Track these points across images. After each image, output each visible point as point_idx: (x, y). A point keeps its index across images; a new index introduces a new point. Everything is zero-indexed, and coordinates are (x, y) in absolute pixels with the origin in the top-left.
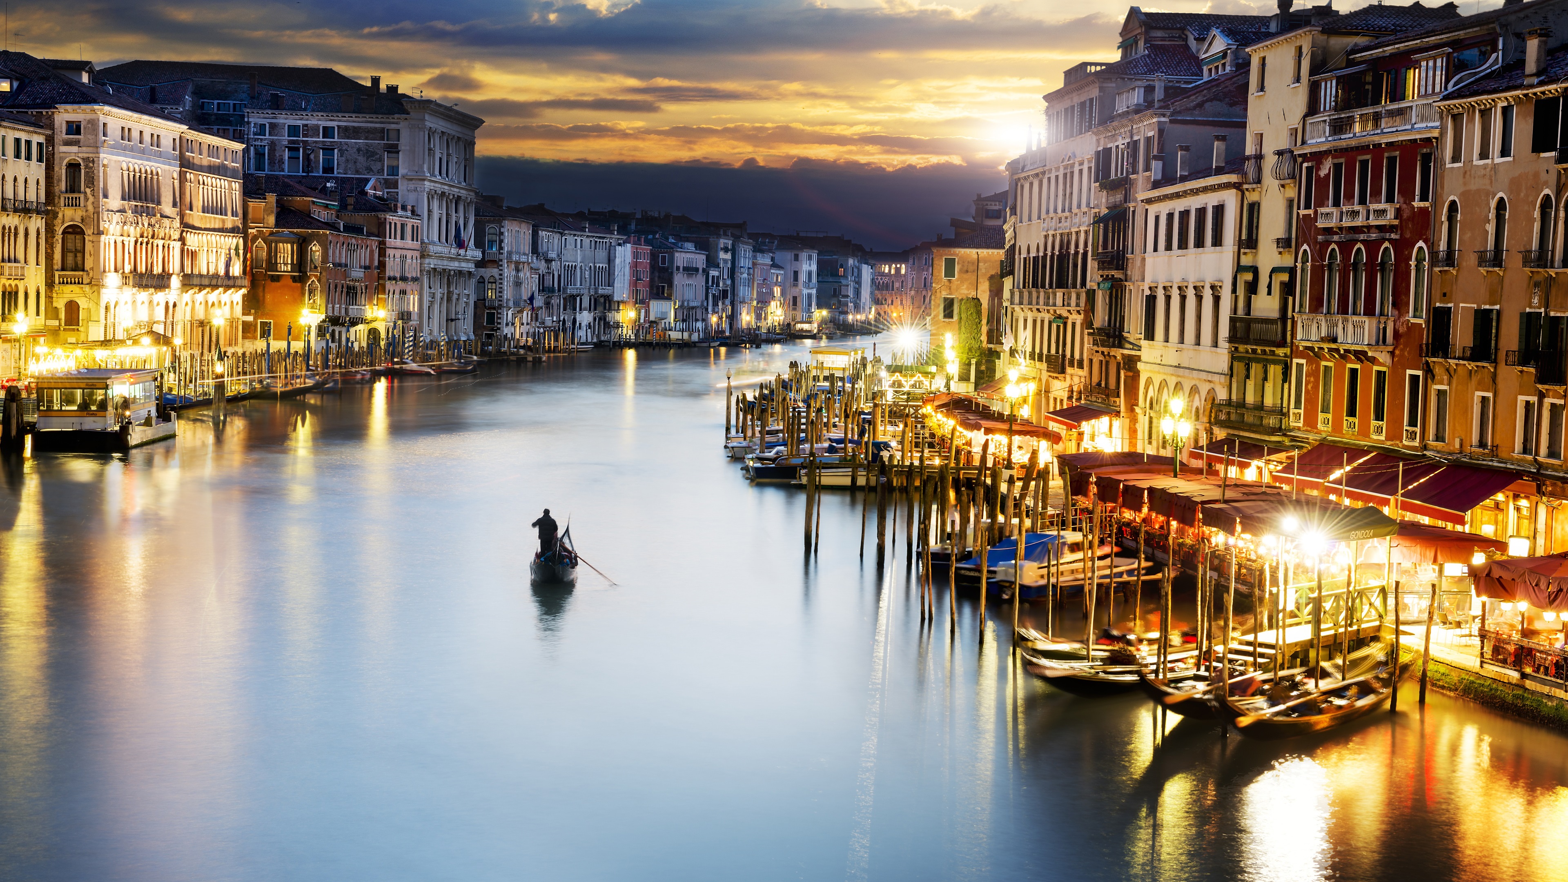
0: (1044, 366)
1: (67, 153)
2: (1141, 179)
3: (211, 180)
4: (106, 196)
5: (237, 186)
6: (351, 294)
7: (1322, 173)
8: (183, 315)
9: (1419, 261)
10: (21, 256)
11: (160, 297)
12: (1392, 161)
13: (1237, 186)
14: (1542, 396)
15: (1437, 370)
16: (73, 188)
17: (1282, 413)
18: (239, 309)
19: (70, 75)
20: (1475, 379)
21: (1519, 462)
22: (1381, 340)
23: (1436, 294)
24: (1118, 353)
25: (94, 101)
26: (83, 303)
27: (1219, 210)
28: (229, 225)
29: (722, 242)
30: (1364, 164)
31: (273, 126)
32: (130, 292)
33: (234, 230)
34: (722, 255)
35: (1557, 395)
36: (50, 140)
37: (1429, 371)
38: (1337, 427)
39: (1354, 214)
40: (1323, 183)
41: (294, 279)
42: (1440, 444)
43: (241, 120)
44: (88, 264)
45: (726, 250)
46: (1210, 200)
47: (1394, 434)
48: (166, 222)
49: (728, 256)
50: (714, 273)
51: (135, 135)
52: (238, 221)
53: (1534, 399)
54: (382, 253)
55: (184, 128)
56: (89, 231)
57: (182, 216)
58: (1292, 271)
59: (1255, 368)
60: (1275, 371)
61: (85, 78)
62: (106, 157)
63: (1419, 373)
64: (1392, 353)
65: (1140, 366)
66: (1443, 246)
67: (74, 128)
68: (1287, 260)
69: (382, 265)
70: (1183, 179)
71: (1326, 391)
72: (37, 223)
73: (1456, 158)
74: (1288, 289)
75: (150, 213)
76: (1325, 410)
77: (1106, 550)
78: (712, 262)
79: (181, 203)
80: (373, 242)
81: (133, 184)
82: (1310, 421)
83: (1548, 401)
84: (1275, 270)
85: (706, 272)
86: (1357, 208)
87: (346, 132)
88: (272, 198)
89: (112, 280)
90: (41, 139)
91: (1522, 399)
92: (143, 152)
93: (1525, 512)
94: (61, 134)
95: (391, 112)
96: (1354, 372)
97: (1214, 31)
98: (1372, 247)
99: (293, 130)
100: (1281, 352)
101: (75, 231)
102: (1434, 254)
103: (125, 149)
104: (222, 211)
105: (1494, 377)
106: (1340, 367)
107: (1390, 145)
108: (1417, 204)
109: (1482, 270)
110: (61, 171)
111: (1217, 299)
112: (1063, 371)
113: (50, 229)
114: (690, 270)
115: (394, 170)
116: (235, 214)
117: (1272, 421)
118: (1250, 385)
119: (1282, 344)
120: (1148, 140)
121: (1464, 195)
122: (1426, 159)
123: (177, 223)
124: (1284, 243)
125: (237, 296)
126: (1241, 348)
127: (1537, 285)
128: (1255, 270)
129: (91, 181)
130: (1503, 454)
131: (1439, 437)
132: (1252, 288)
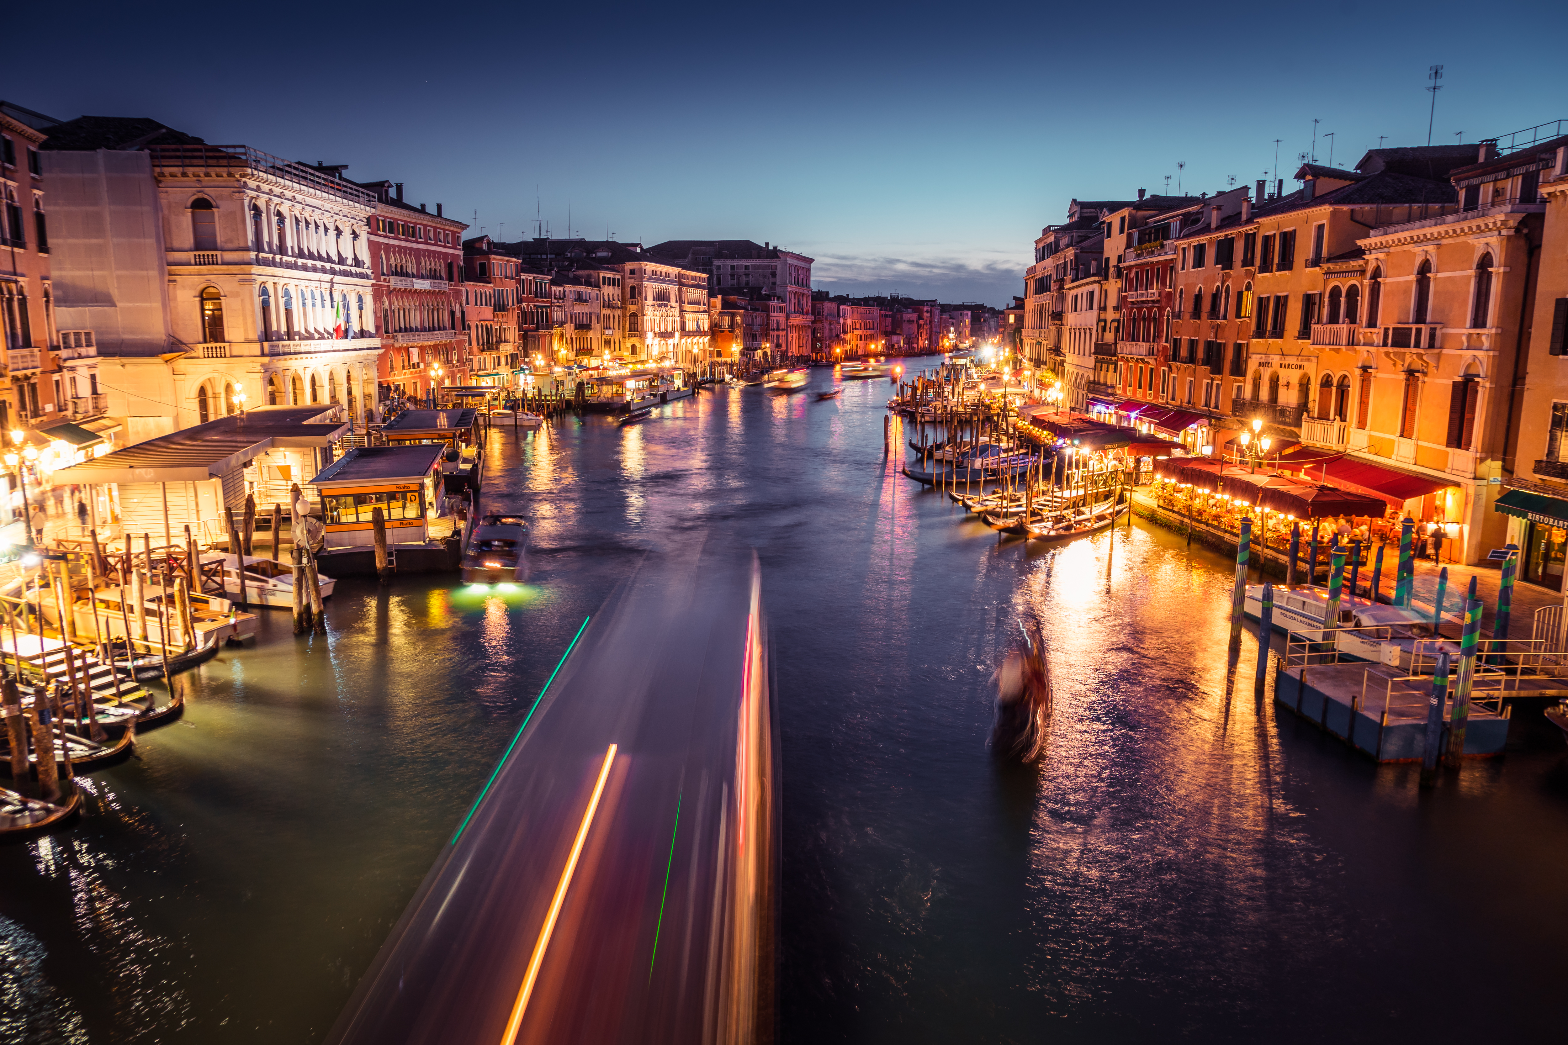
0: (1032, 364)
1: (630, 282)
2: (1068, 278)
3: (692, 290)
4: (646, 299)
5: (705, 292)
6: (754, 337)
7: (1132, 276)
8: (682, 348)
9: (1168, 316)
10: (612, 326)
11: (671, 341)
12: (1158, 269)
13: (1099, 282)
14: (1212, 380)
15: (1174, 368)
16: (633, 296)
17: (1113, 387)
18: (707, 345)
19: (632, 249)
20: (1187, 371)
21: (1203, 411)
22: (1151, 353)
23: (1174, 332)
24: (1059, 358)
25: (641, 260)
26: (638, 345)
27: (1092, 294)
28: (702, 310)
29: (926, 308)
30: (1148, 271)
31: (724, 266)
32: (657, 340)
33: (704, 311)
34: (925, 314)
35: (1218, 380)
36: (623, 277)
37: (1170, 368)
38: (1134, 394)
39: (1142, 295)
40: (1131, 280)
41: (730, 332)
42: (1173, 402)
43: (711, 264)
44: (640, 328)
45: (927, 312)
46: (1089, 288)
47: (1156, 397)
48: (673, 309)
49: (928, 315)
50: (922, 322)
51: (658, 273)
52: (706, 307)
53: (1209, 381)
54: (768, 319)
55: (680, 269)
56: (639, 315)
57: (680, 307)
58: (1119, 321)
59: (1105, 366)
60: (1111, 367)
61: (638, 250)
62: (645, 283)
63: (1166, 369)
64: (1156, 359)
65: (1065, 364)
66: (1177, 310)
67: (632, 272)
68: (1117, 316)
69: (768, 324)
70: (1082, 279)
71: (1131, 377)
72: (618, 312)
73: (1183, 269)
74: (1117, 329)
75: (666, 306)
76: (1130, 386)
77: (1022, 451)
78: (920, 318)
79: (681, 301)
80: (764, 314)
81: (658, 294)
82: (1124, 390)
83: (1215, 382)
84: (1113, 321)
85: (917, 322)
86: (1144, 292)
87: (754, 267)
88: (720, 297)
89: (650, 335)
90: (619, 277)
91: (1205, 381)
92: (662, 280)
93: (1205, 433)
94: (628, 275)
95: (773, 258)
96: (1141, 368)
97: (1105, 210)
98: (1150, 310)
99: (733, 267)
100: (1114, 358)
101: (634, 315)
102: (1173, 312)
103: (655, 279)
104: (699, 304)
105: (1195, 371)
106: (1136, 366)
107: (1157, 262)
108: (1168, 290)
109: (1192, 321)
110: (628, 290)
111: (1091, 334)
112: (1039, 367)
113: (624, 316)
114: (910, 322)
115: (774, 283)
116: (704, 304)
117: (1110, 391)
118: (1102, 373)
119: (1115, 355)
120: (1071, 260)
121: (1185, 285)
122: (1172, 268)
123: (678, 309)
124: (1116, 308)
125: (707, 339)
126: (1099, 357)
127: (1213, 328)
128: (1105, 321)
129: (640, 293)
130: (1197, 407)
131: (1173, 399)
132: (1104, 329)
